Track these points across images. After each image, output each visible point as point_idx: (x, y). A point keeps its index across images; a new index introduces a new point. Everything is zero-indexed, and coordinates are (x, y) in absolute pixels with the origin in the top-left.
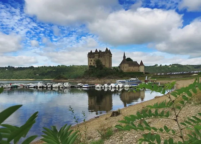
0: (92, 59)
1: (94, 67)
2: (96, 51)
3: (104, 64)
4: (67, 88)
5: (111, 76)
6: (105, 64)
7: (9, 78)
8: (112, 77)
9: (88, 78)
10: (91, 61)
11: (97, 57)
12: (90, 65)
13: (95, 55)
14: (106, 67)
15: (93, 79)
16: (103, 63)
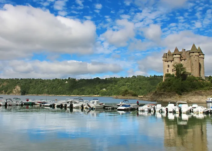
0: (169, 63)
1: (173, 76)
2: (176, 50)
3: (190, 71)
4: (94, 109)
5: (201, 91)
6: (192, 70)
7: (69, 94)
8: (203, 93)
9: (162, 94)
10: (168, 66)
11: (177, 61)
12: (167, 73)
13: (175, 56)
14: (192, 76)
15: (170, 95)
16: (188, 70)
